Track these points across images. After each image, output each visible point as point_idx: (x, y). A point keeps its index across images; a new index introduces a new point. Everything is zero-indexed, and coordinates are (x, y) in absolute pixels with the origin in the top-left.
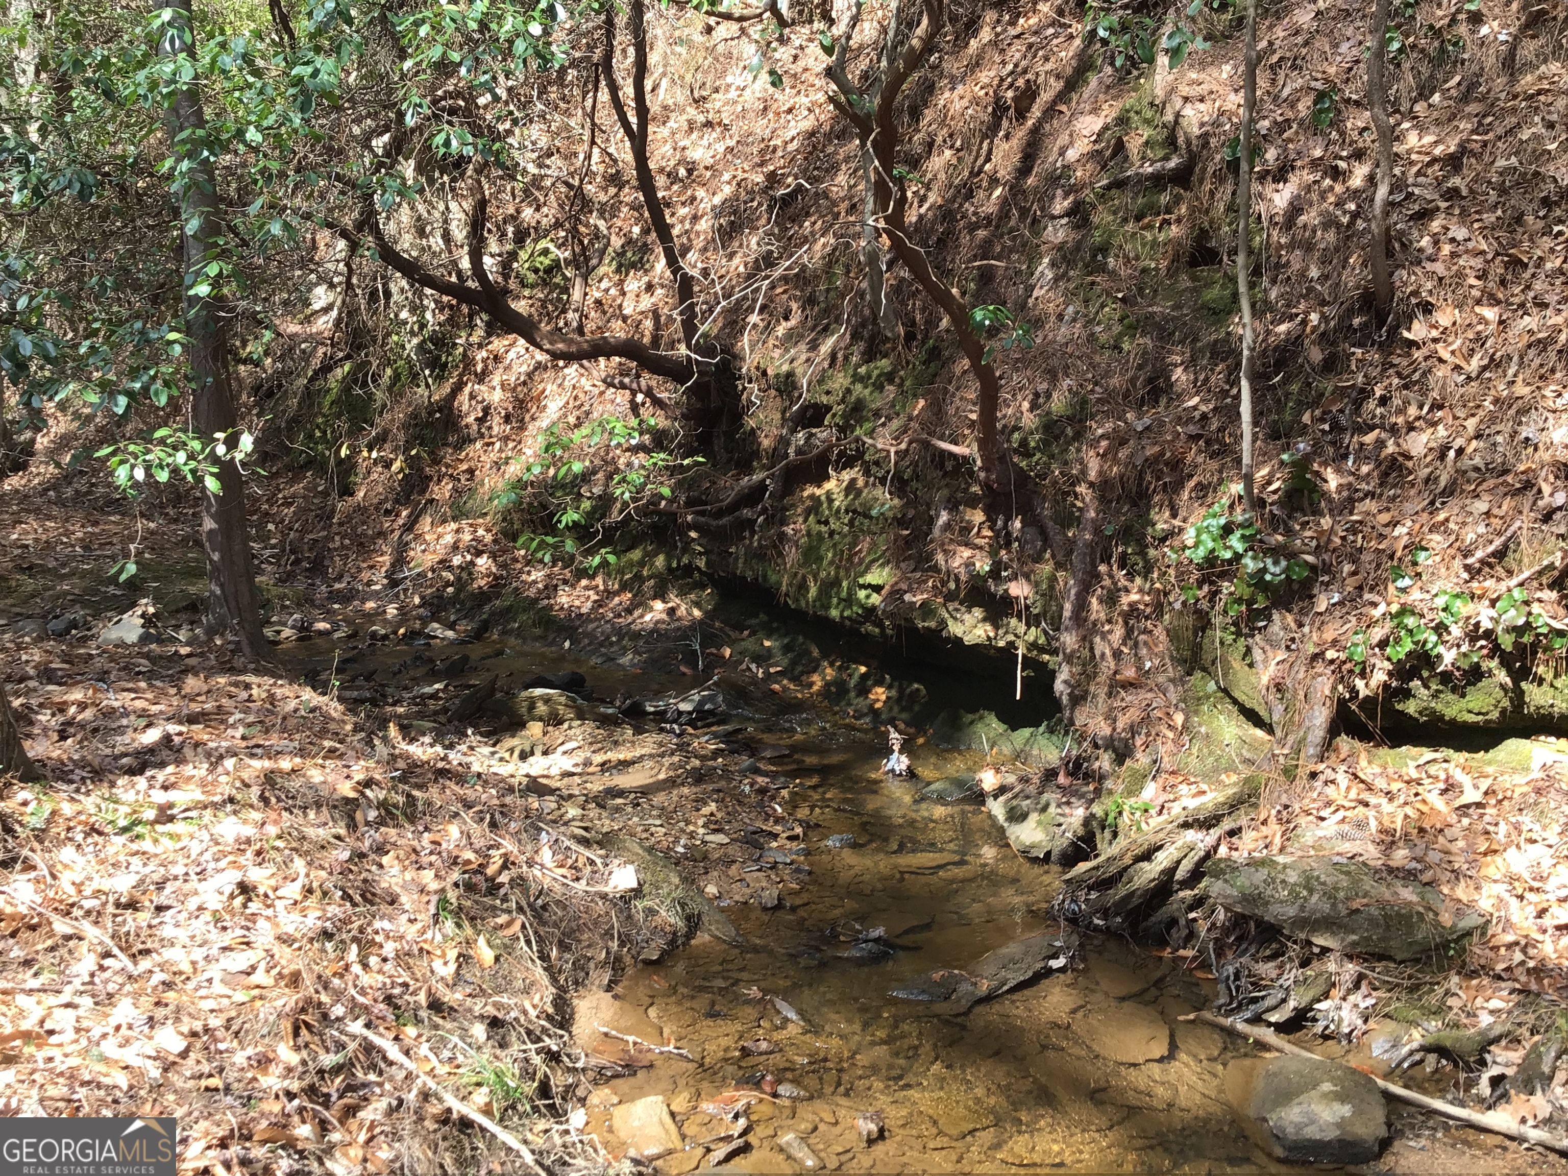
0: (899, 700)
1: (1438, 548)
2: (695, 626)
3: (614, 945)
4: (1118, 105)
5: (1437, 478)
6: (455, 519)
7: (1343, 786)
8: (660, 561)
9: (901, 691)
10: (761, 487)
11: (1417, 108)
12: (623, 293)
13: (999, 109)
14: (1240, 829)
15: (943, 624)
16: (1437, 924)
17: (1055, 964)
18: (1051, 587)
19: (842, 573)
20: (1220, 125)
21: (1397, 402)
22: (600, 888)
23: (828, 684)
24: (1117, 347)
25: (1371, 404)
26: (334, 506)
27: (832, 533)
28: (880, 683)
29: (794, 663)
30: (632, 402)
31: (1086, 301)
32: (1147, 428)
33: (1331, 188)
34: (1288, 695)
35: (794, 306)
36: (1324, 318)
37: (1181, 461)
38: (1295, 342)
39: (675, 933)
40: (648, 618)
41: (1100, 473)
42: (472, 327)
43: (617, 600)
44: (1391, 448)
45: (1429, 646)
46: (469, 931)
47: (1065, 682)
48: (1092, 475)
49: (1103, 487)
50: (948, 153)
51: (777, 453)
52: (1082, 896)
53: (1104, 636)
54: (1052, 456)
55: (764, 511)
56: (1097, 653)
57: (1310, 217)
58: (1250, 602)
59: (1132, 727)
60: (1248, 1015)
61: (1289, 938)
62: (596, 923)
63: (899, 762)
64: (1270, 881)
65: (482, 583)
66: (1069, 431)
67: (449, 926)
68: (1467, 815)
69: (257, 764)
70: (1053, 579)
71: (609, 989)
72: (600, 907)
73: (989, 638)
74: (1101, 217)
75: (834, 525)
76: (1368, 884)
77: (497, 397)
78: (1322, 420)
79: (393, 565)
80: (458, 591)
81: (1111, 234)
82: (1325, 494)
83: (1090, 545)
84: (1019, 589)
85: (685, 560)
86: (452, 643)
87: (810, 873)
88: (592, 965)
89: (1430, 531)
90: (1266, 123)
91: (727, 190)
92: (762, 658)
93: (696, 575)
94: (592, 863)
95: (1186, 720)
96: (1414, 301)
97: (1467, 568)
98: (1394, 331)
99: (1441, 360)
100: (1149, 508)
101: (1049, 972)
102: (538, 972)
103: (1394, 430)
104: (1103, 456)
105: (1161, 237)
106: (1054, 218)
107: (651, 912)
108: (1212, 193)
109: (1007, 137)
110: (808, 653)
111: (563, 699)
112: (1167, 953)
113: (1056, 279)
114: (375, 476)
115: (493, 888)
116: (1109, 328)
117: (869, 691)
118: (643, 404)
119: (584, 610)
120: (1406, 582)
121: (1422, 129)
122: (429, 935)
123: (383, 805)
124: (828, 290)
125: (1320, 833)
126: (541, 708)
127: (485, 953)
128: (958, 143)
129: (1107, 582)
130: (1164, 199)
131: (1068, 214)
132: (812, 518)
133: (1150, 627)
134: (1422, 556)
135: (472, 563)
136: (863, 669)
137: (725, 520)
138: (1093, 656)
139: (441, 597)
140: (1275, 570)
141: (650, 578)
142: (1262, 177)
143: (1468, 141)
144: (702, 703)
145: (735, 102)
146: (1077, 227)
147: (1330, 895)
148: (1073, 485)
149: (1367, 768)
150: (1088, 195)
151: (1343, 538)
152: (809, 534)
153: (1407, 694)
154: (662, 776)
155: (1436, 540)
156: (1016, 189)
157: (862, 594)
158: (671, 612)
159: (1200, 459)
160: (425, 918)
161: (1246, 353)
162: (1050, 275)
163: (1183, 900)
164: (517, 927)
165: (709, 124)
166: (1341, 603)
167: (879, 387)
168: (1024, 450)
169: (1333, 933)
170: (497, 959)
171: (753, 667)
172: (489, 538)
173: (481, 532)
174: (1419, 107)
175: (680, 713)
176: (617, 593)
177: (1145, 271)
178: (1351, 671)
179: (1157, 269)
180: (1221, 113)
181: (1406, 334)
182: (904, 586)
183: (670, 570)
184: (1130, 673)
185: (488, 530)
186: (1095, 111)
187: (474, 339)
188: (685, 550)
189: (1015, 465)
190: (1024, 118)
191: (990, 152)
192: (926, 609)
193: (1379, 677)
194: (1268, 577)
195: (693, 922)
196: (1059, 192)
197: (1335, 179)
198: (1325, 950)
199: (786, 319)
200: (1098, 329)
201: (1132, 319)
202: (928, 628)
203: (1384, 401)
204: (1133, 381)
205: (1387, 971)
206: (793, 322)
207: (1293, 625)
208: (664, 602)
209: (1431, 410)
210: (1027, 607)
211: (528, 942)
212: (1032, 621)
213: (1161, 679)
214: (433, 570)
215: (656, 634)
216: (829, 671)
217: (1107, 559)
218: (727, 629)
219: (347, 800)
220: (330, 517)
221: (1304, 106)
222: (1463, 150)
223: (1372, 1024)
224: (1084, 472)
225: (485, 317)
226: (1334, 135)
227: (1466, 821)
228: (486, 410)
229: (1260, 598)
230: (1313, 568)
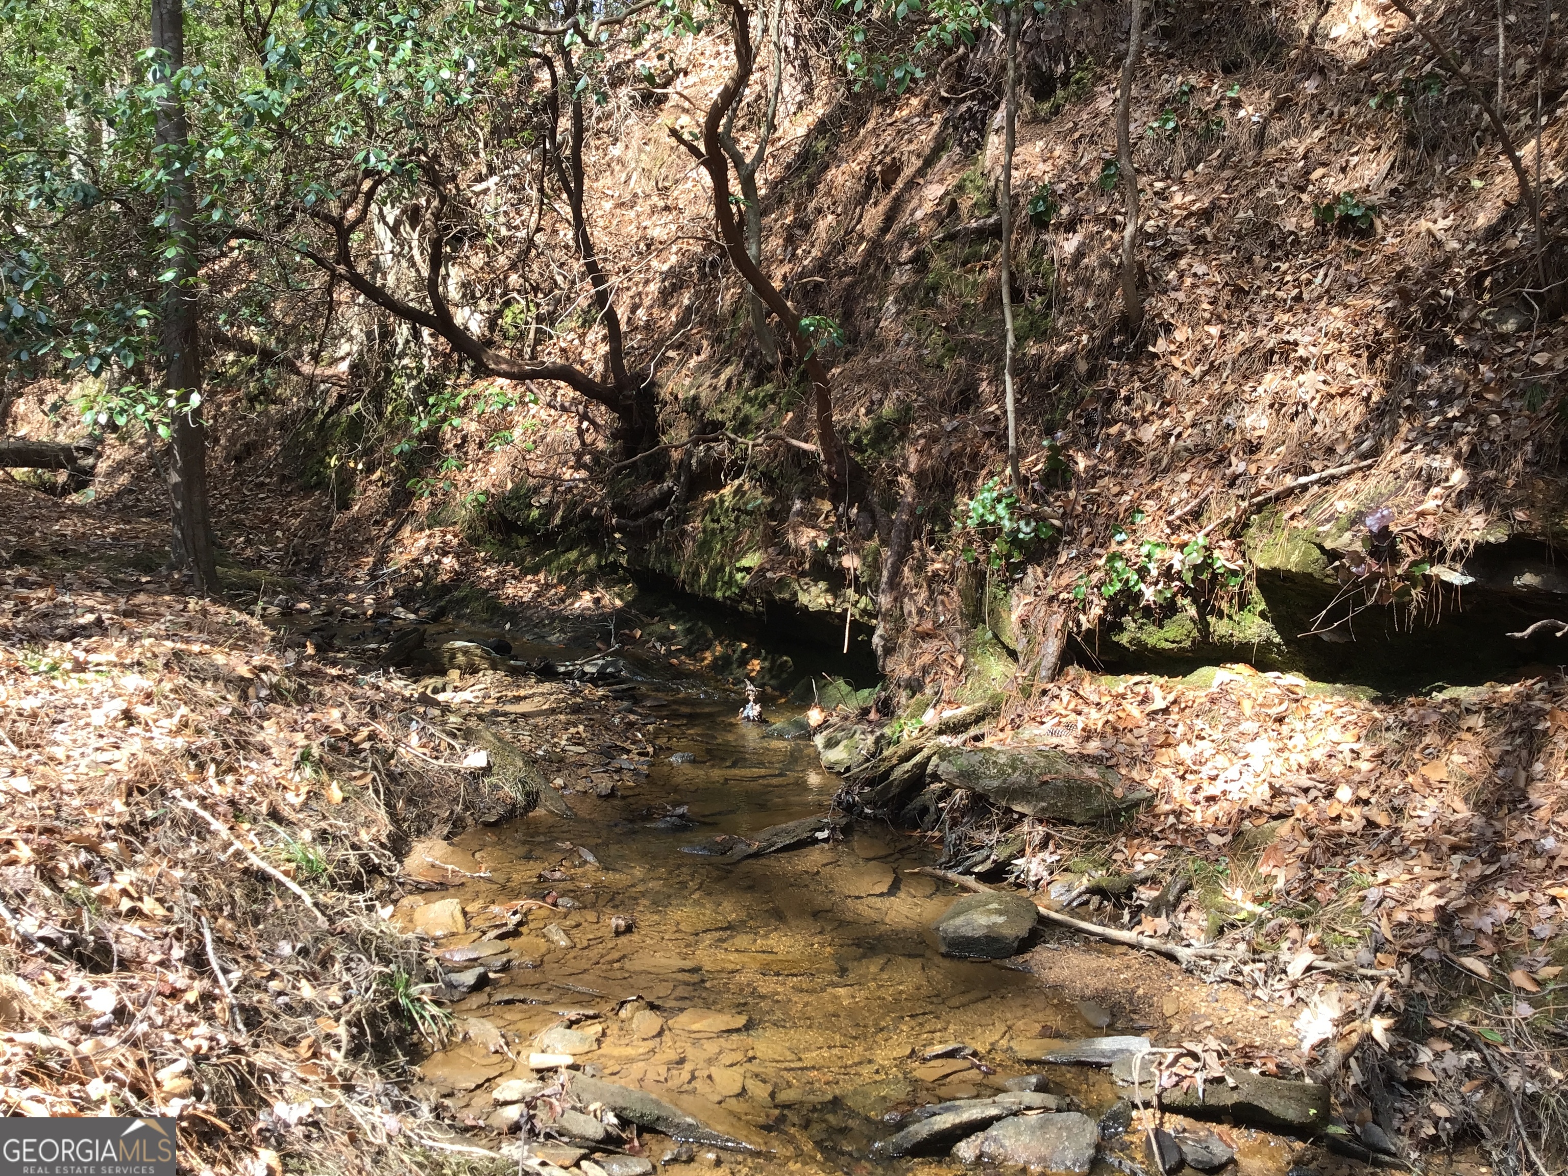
0: (770, 670)
1: (1150, 510)
2: (618, 612)
3: (458, 808)
4: (958, 176)
5: (1160, 461)
6: (430, 527)
7: (1065, 700)
8: (592, 560)
9: (773, 662)
10: (671, 491)
11: (1186, 175)
12: (583, 343)
13: (871, 181)
14: (983, 735)
15: (795, 594)
16: (1111, 795)
17: (821, 835)
18: (875, 560)
19: (726, 560)
20: (1028, 188)
21: (1138, 401)
22: (456, 766)
23: (716, 659)
24: (939, 367)
25: (1118, 404)
26: (332, 518)
27: (722, 529)
28: (756, 656)
29: (692, 643)
30: (579, 428)
31: (919, 330)
32: (955, 429)
33: (1110, 237)
34: (1030, 630)
35: (705, 343)
36: (1092, 339)
37: (977, 454)
38: (1070, 358)
39: (514, 805)
40: (577, 605)
41: (919, 466)
42: (460, 371)
43: (553, 591)
44: (1128, 437)
45: (1132, 583)
46: (325, 777)
47: (881, 636)
48: (912, 467)
49: (919, 478)
50: (830, 217)
51: (683, 465)
52: (856, 789)
53: (912, 597)
54: (881, 453)
55: (671, 513)
56: (906, 611)
57: (1091, 260)
58: (1008, 556)
59: (924, 667)
60: (960, 869)
61: (993, 805)
62: (447, 791)
63: (753, 710)
64: (984, 762)
65: (445, 577)
66: (896, 432)
67: (308, 771)
68: (1154, 719)
69: (169, 644)
70: (877, 553)
71: (447, 838)
72: (451, 779)
73: (828, 606)
74: (937, 263)
75: (724, 522)
76: (1061, 765)
77: (472, 427)
78: (1080, 416)
79: (375, 564)
80: (425, 584)
81: (942, 276)
82: (1075, 474)
83: (906, 524)
84: (850, 562)
85: (611, 559)
86: (412, 622)
87: (648, 776)
88: (436, 820)
89: (1148, 497)
90: (1063, 186)
91: (673, 259)
92: (664, 639)
93: (621, 572)
94: (452, 748)
95: (965, 661)
96: (1157, 321)
97: (1169, 523)
98: (1141, 347)
99: (1175, 369)
100: (954, 493)
101: (816, 841)
102: (382, 814)
103: (1132, 423)
104: (922, 451)
105: (980, 279)
106: (900, 264)
107: (496, 787)
108: (1018, 243)
109: (876, 204)
110: (705, 634)
111: (478, 652)
112: (917, 833)
113: (898, 313)
114: (369, 493)
115: (355, 751)
116: (934, 351)
117: (747, 663)
118: (588, 430)
119: (525, 599)
120: (1123, 536)
121: (1185, 191)
122: (290, 775)
123: (272, 686)
124: (732, 331)
125: (1036, 732)
126: (461, 659)
127: (335, 793)
128: (839, 210)
129: (917, 554)
130: (985, 248)
131: (911, 261)
132: (708, 518)
133: (947, 589)
134: (1138, 517)
135: (439, 562)
136: (744, 645)
137: (641, 521)
138: (902, 615)
139: (411, 590)
140: (1026, 530)
141: (582, 573)
142: (1057, 227)
143: (1219, 199)
144: (604, 667)
145: (690, 191)
146: (917, 272)
147: (1028, 772)
148: (896, 475)
149: (1088, 689)
150: (927, 246)
151: (1084, 507)
152: (704, 531)
153: (1121, 628)
154: (545, 707)
155: (1150, 505)
156: (876, 245)
157: (739, 576)
158: (597, 601)
159: (991, 452)
160: (288, 764)
161: (1009, 353)
162: (893, 310)
163: (933, 792)
164: (368, 779)
165: (667, 208)
166: (1077, 557)
167: (763, 406)
168: (859, 447)
169: (1028, 802)
170: (345, 799)
171: (658, 645)
172: (455, 541)
173: (449, 537)
174: (1188, 175)
175: (585, 673)
176: (554, 586)
177: (966, 306)
178: (1076, 608)
179: (975, 305)
180: (1031, 178)
181: (1151, 349)
182: (768, 566)
183: (599, 567)
184: (928, 625)
185: (455, 536)
186: (941, 181)
187: (461, 381)
188: (611, 551)
189: (850, 459)
190: (890, 189)
191: (861, 216)
192: (782, 584)
193: (1096, 611)
194: (1021, 536)
195: (532, 799)
196: (906, 244)
197: (1113, 230)
198: (1023, 816)
199: (698, 354)
200: (925, 352)
201: (952, 343)
202: (783, 599)
203: (1128, 400)
204: (949, 393)
205: (1070, 833)
206: (703, 357)
207: (1041, 576)
208: (592, 592)
209: (1161, 407)
210: (857, 578)
211: (377, 792)
212: (860, 590)
213: (950, 631)
214: (407, 568)
215: (582, 618)
216: (719, 648)
217: (918, 536)
218: (641, 616)
219: (242, 679)
220: (329, 526)
221: (1094, 175)
222: (1214, 206)
223: (1056, 876)
224: (906, 464)
225: (472, 363)
226: (1117, 196)
227: (1153, 724)
228: (464, 439)
229: (1016, 554)
230: (1059, 530)
